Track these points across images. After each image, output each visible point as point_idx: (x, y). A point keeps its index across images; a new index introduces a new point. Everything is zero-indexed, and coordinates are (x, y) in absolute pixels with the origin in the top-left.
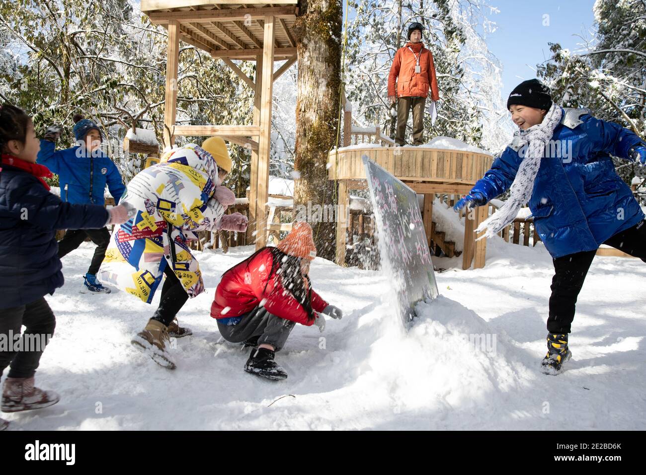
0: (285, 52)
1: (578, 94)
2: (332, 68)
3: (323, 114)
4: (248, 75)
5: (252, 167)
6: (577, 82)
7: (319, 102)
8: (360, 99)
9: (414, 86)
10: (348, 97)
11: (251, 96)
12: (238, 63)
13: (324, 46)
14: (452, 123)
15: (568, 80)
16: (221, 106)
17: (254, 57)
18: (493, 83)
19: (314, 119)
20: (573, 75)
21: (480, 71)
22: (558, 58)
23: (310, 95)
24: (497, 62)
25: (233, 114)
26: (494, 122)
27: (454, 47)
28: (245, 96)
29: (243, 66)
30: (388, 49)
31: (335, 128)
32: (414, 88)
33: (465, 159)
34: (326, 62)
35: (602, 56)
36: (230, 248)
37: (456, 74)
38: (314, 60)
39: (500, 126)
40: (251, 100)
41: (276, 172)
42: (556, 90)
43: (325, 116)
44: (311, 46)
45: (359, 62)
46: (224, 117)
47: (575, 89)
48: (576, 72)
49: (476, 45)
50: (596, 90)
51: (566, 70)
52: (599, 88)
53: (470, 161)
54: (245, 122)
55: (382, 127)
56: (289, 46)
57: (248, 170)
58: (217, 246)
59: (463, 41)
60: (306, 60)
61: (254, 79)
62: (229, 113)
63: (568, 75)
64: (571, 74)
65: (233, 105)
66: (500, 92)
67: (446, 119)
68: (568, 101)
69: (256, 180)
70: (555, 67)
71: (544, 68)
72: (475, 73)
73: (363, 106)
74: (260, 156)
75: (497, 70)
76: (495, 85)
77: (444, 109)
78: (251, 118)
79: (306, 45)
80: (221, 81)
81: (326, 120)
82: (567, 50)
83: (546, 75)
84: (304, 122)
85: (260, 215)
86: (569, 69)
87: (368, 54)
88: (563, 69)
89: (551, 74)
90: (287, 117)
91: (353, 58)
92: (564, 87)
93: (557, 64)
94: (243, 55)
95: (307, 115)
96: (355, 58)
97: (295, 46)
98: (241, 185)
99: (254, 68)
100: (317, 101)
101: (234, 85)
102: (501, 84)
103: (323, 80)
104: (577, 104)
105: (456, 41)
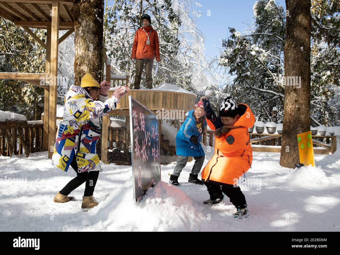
0: (67, 25)
1: (245, 59)
2: (97, 38)
3: (92, 67)
4: (41, 38)
5: (45, 99)
6: (244, 51)
7: (89, 60)
8: (117, 56)
9: (145, 52)
10: (109, 55)
11: (44, 52)
12: (34, 30)
13: (92, 24)
14: (174, 73)
15: (239, 50)
16: (22, 58)
17: (46, 27)
18: (200, 48)
19: (86, 70)
20: (242, 47)
21: (192, 40)
22: (233, 36)
23: (83, 55)
24: (202, 35)
25: (32, 63)
26: (200, 71)
27: (174, 26)
28: (39, 52)
29: (38, 33)
30: (134, 26)
31: (99, 76)
32: (146, 53)
33: (179, 96)
34: (93, 34)
35: (258, 36)
36: (30, 154)
37: (176, 43)
38: (86, 33)
39: (204, 74)
40: (44, 56)
41: (62, 103)
42: (233, 55)
43: (93, 69)
44: (84, 23)
45: (116, 33)
46: (24, 66)
47: (243, 55)
48: (244, 46)
49: (189, 24)
50: (254, 56)
51: (238, 44)
52: (255, 55)
53: (182, 99)
54: (40, 70)
55: (131, 74)
56: (69, 21)
57: (43, 101)
58: (21, 153)
59: (179, 23)
60: (80, 32)
61: (46, 41)
62: (29, 63)
63: (239, 47)
64: (241, 46)
65: (31, 58)
66: (204, 53)
67: (170, 70)
68: (240, 62)
69: (48, 108)
70: (232, 41)
71: (226, 42)
72: (189, 41)
73: (119, 60)
74: (51, 93)
75: (202, 40)
76: (200, 49)
77: (169, 64)
78: (43, 67)
79: (81, 22)
80: (22, 41)
81: (94, 71)
82: (239, 32)
83: (228, 46)
84: (80, 72)
85: (51, 132)
86: (240, 43)
87: (122, 28)
88: (236, 43)
89: (230, 46)
90: (69, 64)
91: (112, 31)
92: (237, 54)
93: (233, 40)
94: (38, 25)
95: (82, 68)
96: (113, 30)
97: (73, 21)
98: (38, 111)
99: (46, 34)
100: (88, 59)
101: (32, 44)
102: (204, 49)
103: (92, 45)
104: (244, 64)
105: (176, 24)
